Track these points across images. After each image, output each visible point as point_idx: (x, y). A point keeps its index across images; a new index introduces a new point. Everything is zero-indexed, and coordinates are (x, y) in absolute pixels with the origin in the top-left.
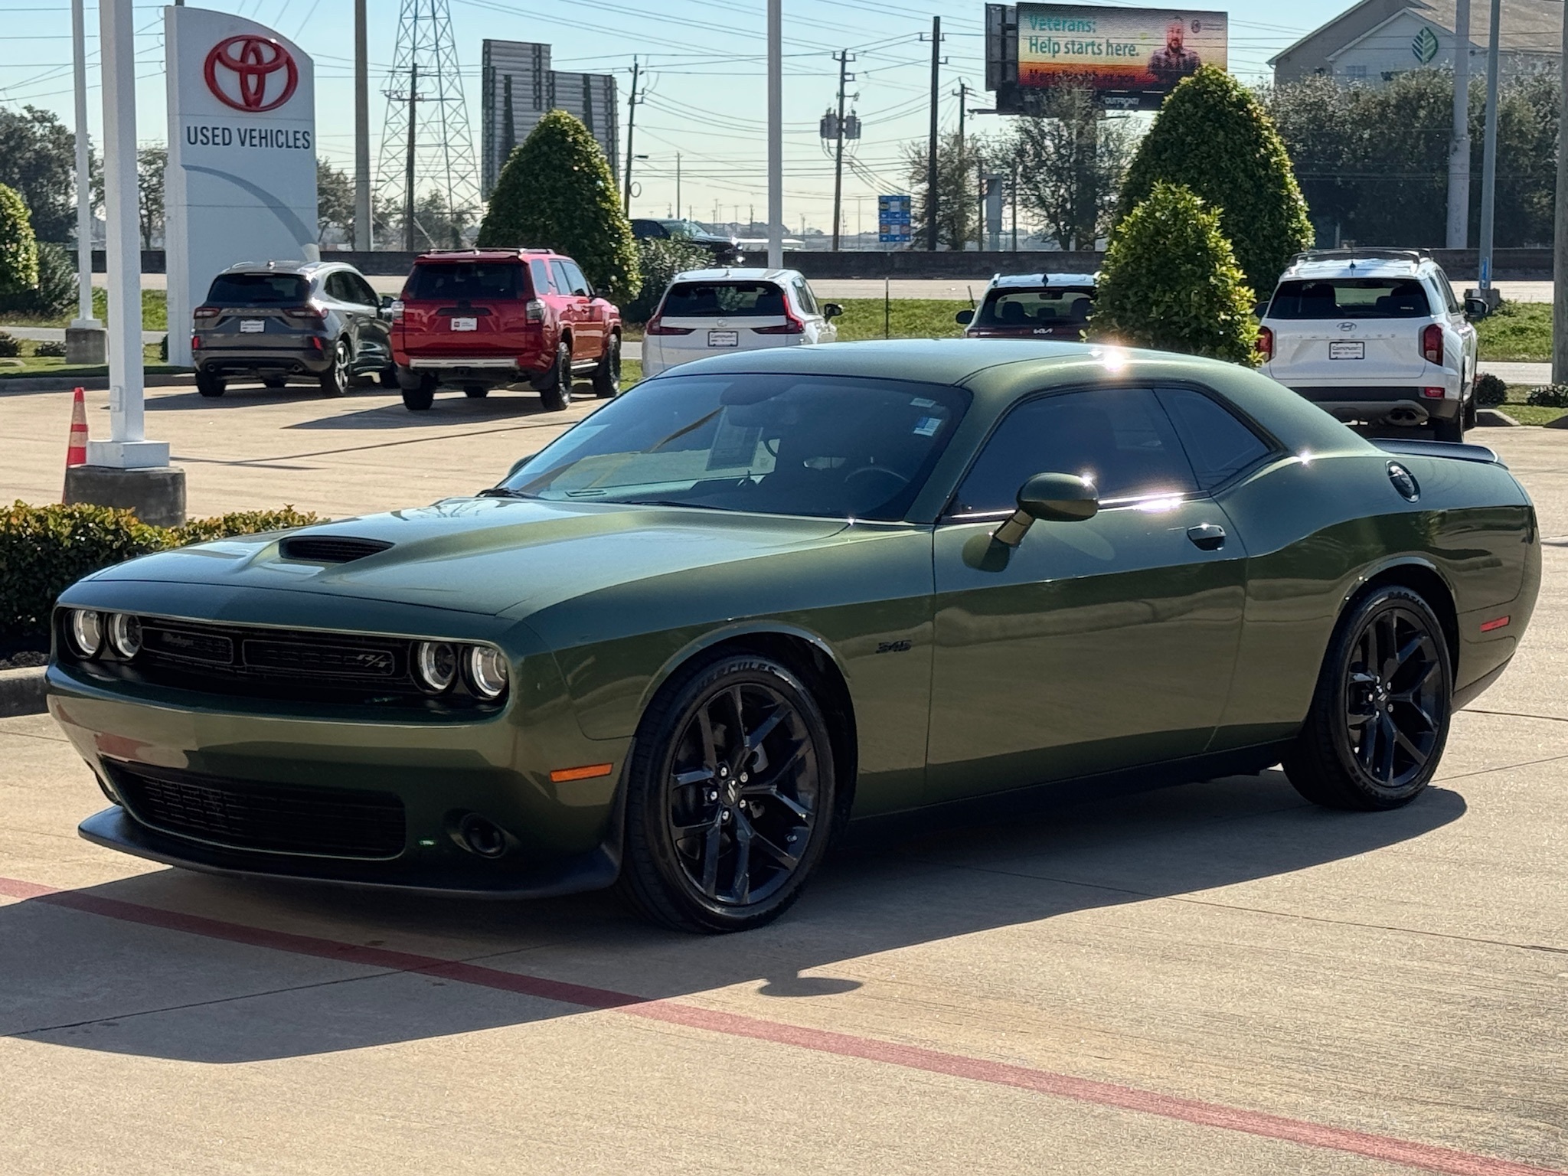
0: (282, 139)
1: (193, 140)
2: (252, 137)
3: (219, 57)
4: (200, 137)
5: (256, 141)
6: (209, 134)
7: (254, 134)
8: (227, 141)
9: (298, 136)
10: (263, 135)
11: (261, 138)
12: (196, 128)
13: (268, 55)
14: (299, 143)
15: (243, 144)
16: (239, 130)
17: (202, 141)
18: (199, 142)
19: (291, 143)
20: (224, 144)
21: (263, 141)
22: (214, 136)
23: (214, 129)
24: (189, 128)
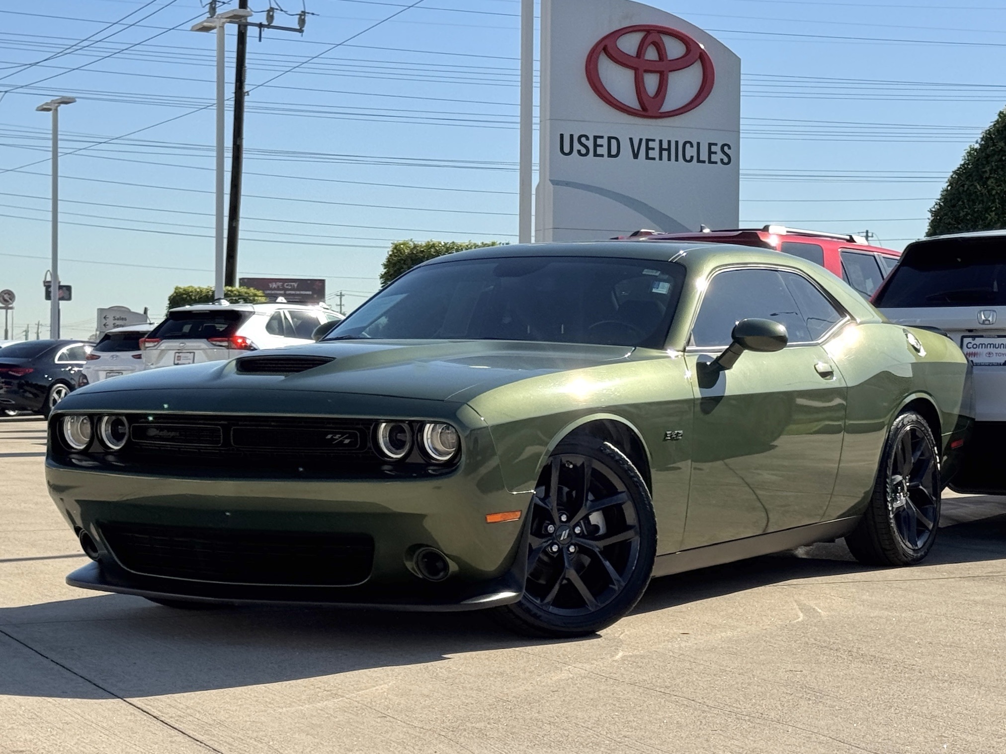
0: (691, 152)
1: (567, 149)
2: (648, 149)
3: (605, 50)
4: (577, 146)
5: (654, 154)
6: (590, 144)
7: (651, 144)
8: (614, 152)
9: (714, 149)
10: (665, 146)
11: (661, 149)
12: (572, 136)
13: (675, 49)
14: (714, 158)
15: (636, 156)
16: (631, 139)
17: (579, 152)
18: (575, 152)
19: (704, 156)
20: (610, 155)
21: (665, 153)
22: (596, 146)
23: (596, 138)
24: (562, 136)
